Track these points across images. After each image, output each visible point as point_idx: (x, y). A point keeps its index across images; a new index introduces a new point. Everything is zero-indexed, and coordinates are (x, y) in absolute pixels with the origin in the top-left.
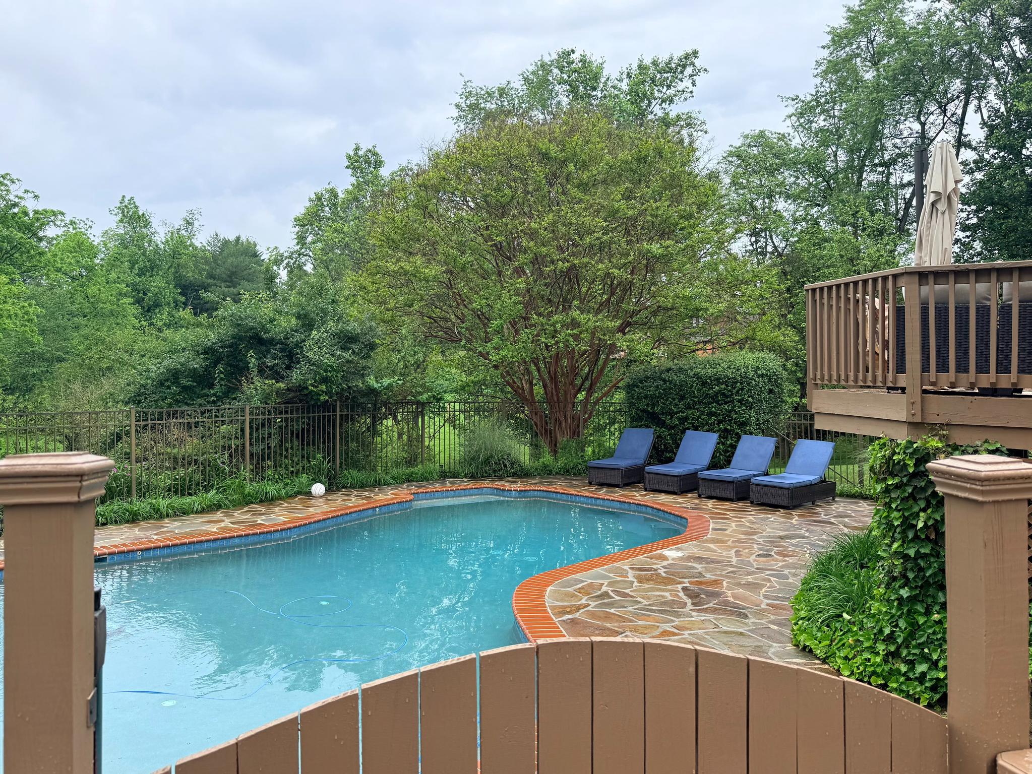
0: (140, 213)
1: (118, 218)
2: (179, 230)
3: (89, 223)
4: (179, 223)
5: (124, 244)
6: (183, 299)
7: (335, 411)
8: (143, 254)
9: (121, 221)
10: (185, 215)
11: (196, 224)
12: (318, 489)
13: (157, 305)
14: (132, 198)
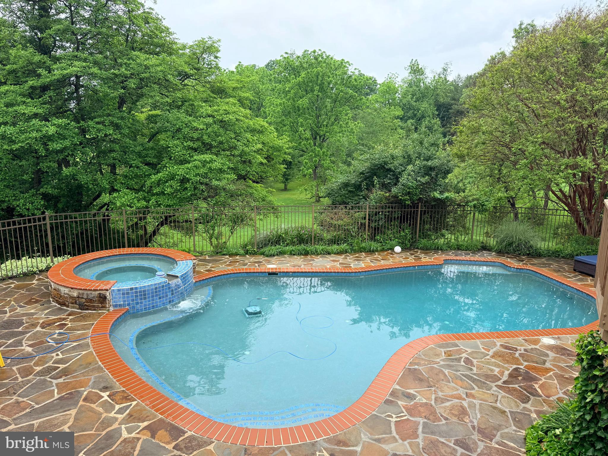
0: (420, 68)
1: (409, 71)
2: (439, 74)
3: (397, 75)
4: (440, 70)
5: (410, 85)
6: (437, 113)
7: (418, 208)
8: (419, 90)
9: (410, 73)
10: (443, 66)
11: (449, 70)
12: (398, 249)
13: (423, 117)
14: (416, 60)
